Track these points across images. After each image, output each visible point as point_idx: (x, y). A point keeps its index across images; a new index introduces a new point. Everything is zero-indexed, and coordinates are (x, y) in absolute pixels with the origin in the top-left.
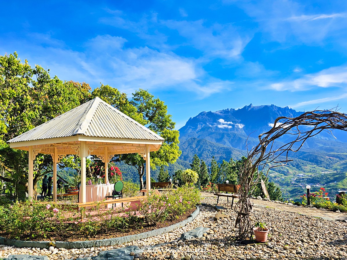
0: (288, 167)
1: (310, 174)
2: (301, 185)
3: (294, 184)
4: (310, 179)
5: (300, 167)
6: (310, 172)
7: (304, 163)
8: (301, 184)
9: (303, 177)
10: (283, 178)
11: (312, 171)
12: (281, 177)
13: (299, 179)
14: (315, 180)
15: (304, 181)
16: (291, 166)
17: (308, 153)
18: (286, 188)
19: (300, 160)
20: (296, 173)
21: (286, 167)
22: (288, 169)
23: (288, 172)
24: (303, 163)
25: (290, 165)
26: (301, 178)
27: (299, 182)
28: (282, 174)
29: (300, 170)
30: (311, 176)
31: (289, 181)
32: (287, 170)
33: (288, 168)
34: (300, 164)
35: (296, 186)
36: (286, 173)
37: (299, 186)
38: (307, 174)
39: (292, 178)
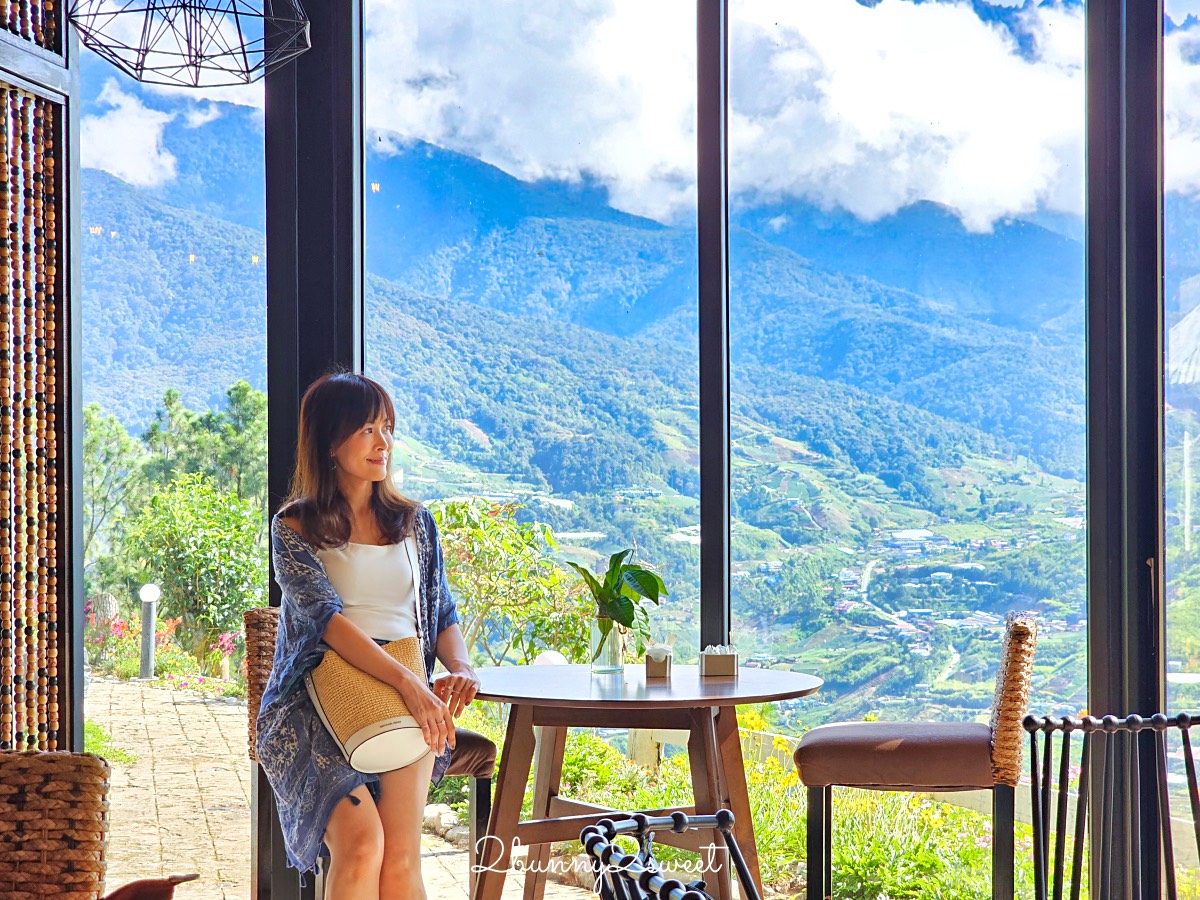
0: (820, 465)
1: (977, 534)
2: (906, 629)
3: (857, 619)
4: (973, 575)
5: (911, 468)
6: (982, 515)
7: (943, 439)
8: (910, 618)
9: (929, 563)
10: (774, 564)
11: (998, 509)
12: (759, 557)
13: (899, 574)
14: (1012, 586)
15: (934, 592)
16: (843, 464)
17: (981, 350)
18: (792, 650)
19: (911, 408)
20: (873, 523)
21: (807, 472)
22: (817, 484)
23: (817, 511)
24: (932, 442)
25: (836, 449)
26: (913, 567)
27: (893, 598)
28: (769, 526)
29: (905, 495)
30: (984, 550)
31: (822, 589)
32: (813, 493)
33: (816, 478)
34: (908, 444)
35: (871, 631)
36: (802, 521)
37: (893, 634)
38: (955, 531)
39: (841, 562)
